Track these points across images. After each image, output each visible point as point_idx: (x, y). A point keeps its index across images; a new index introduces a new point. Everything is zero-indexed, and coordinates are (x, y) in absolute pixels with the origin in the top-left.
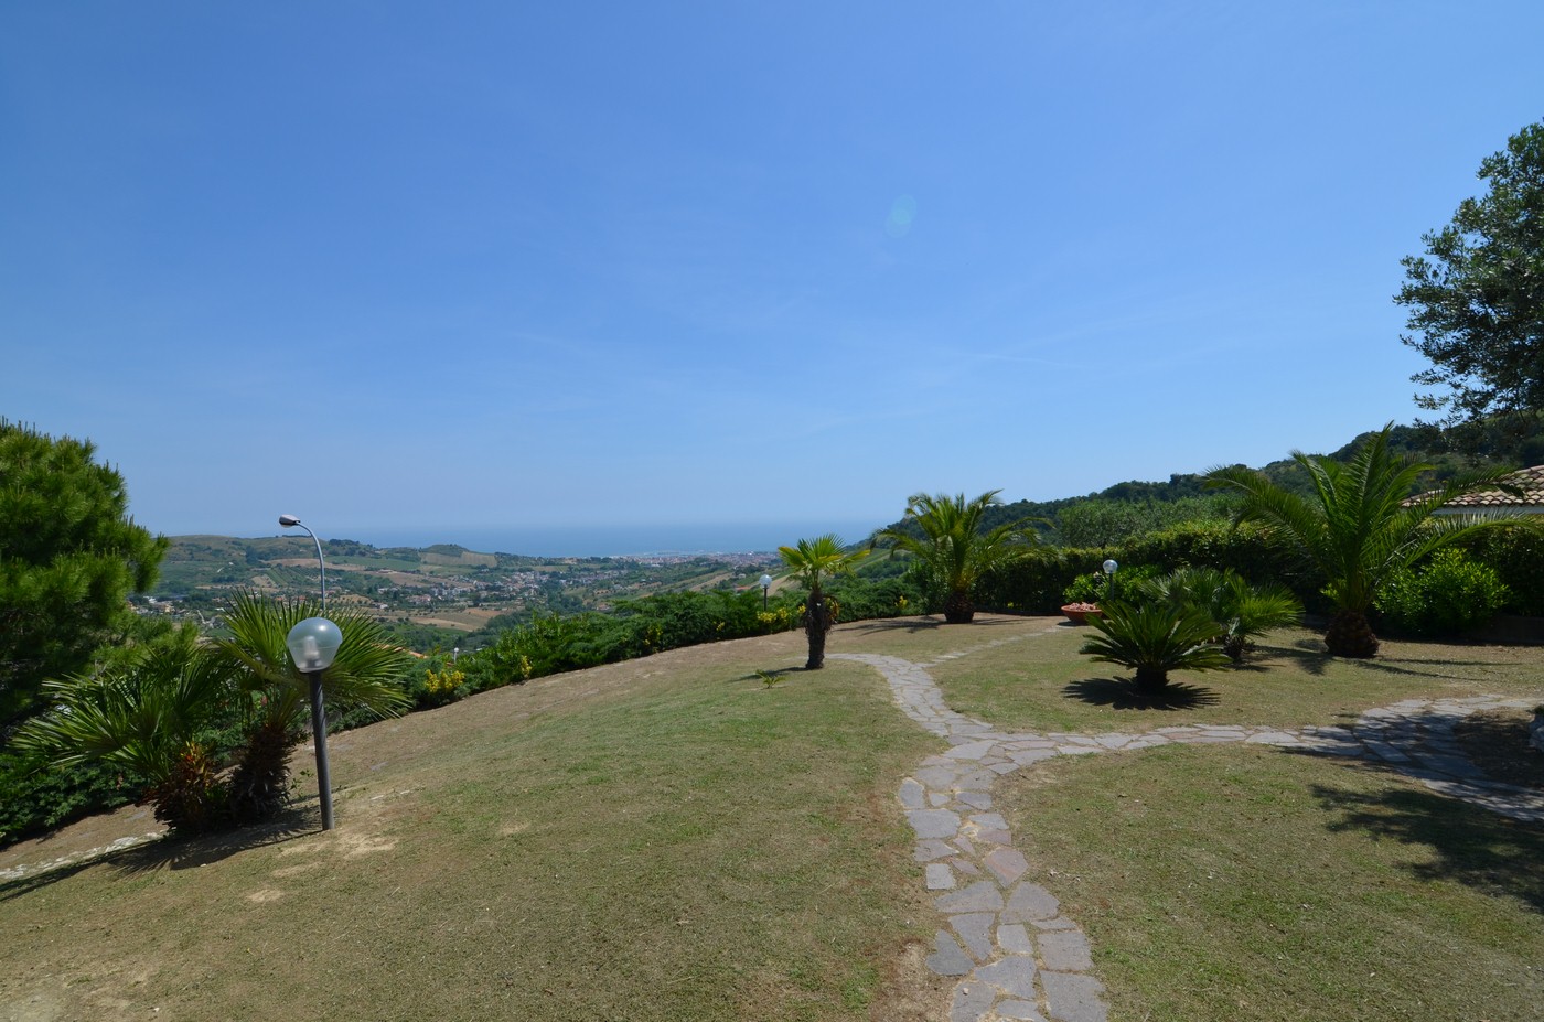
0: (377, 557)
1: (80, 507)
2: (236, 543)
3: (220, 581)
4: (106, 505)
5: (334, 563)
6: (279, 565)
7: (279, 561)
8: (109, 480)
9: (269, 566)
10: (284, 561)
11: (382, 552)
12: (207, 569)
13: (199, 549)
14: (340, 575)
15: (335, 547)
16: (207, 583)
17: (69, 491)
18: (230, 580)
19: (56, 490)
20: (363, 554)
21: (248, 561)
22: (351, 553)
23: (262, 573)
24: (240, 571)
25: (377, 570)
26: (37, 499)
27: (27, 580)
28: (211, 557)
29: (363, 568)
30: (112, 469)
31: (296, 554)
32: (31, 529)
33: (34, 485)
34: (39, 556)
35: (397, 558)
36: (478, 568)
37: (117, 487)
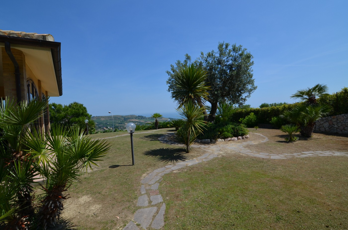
0: (147, 119)
1: (81, 111)
2: (122, 116)
3: (119, 124)
4: (84, 111)
5: (139, 120)
6: (129, 121)
7: (129, 120)
8: (85, 108)
9: (128, 121)
10: (130, 120)
11: (148, 118)
12: (118, 121)
13: (116, 118)
14: (140, 123)
15: (139, 117)
16: (118, 124)
17: (80, 110)
18: (121, 124)
19: (79, 110)
20: (144, 118)
21: (124, 120)
22: (142, 118)
23: (127, 122)
24: (123, 122)
25: (147, 121)
26: (77, 111)
27: (76, 119)
28: (118, 119)
29: (144, 121)
30: (85, 107)
31: (132, 119)
32: (77, 114)
33: (77, 109)
34: (78, 117)
35: (150, 119)
36: (165, 121)
37: (86, 109)
